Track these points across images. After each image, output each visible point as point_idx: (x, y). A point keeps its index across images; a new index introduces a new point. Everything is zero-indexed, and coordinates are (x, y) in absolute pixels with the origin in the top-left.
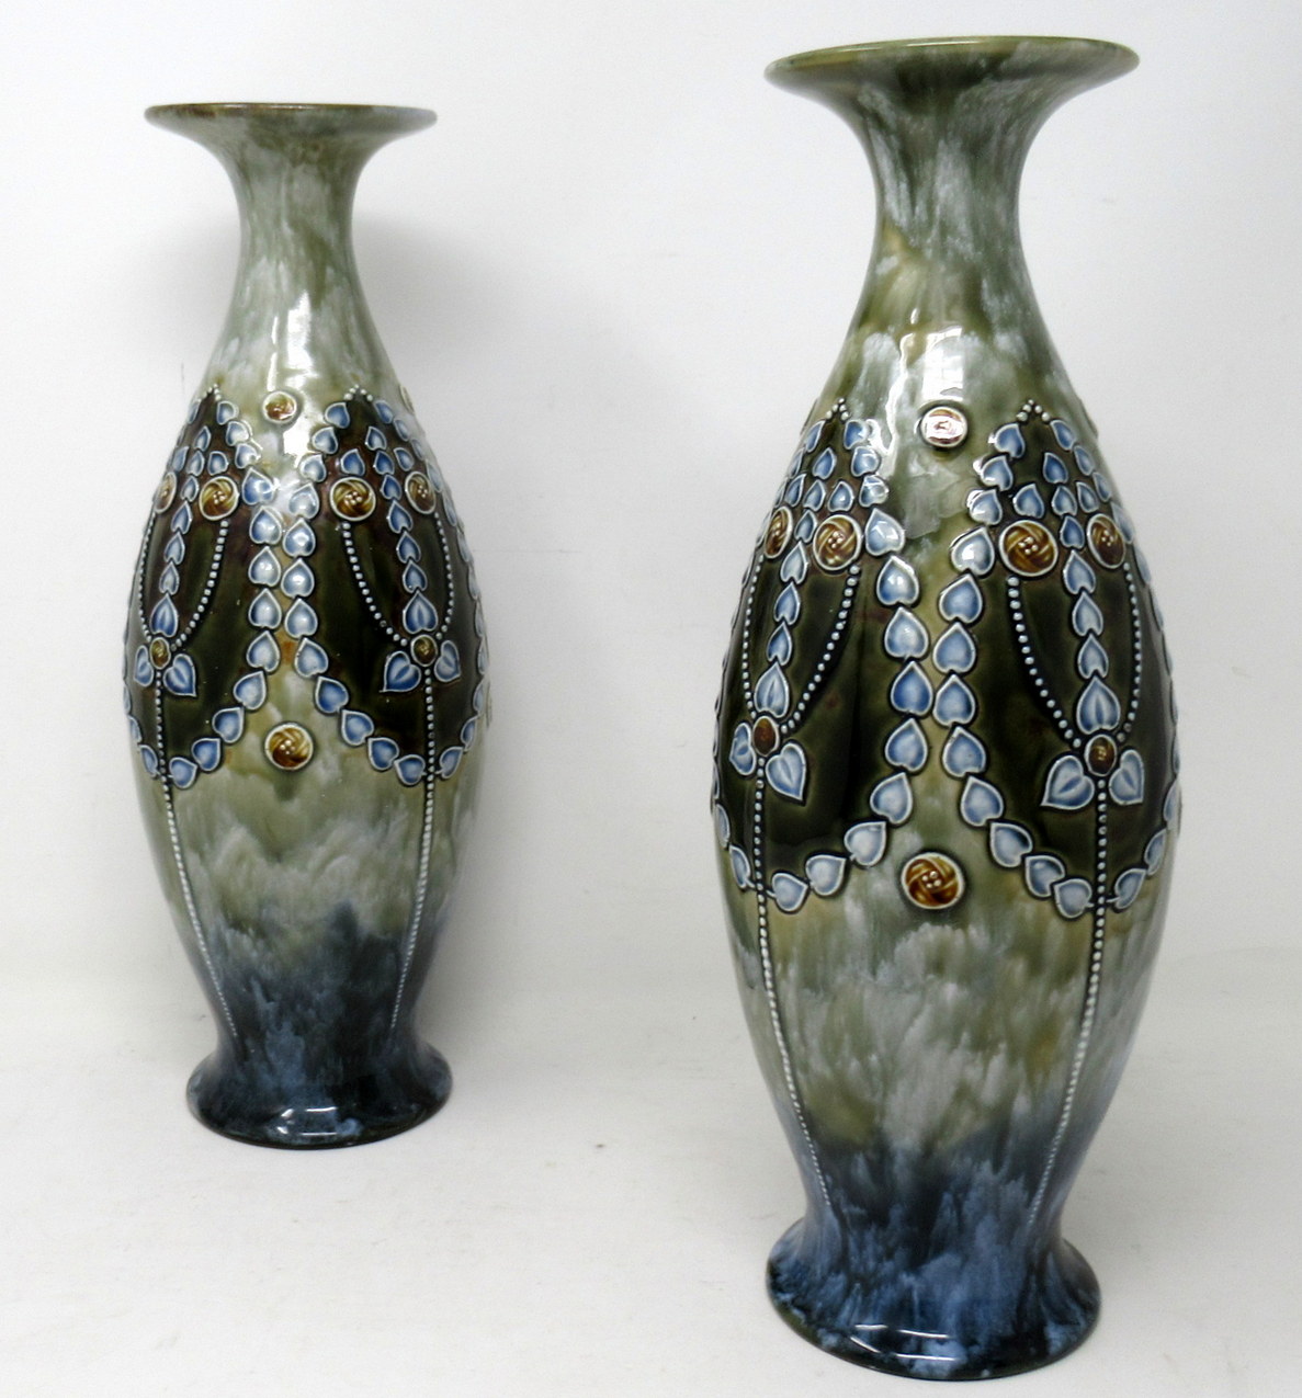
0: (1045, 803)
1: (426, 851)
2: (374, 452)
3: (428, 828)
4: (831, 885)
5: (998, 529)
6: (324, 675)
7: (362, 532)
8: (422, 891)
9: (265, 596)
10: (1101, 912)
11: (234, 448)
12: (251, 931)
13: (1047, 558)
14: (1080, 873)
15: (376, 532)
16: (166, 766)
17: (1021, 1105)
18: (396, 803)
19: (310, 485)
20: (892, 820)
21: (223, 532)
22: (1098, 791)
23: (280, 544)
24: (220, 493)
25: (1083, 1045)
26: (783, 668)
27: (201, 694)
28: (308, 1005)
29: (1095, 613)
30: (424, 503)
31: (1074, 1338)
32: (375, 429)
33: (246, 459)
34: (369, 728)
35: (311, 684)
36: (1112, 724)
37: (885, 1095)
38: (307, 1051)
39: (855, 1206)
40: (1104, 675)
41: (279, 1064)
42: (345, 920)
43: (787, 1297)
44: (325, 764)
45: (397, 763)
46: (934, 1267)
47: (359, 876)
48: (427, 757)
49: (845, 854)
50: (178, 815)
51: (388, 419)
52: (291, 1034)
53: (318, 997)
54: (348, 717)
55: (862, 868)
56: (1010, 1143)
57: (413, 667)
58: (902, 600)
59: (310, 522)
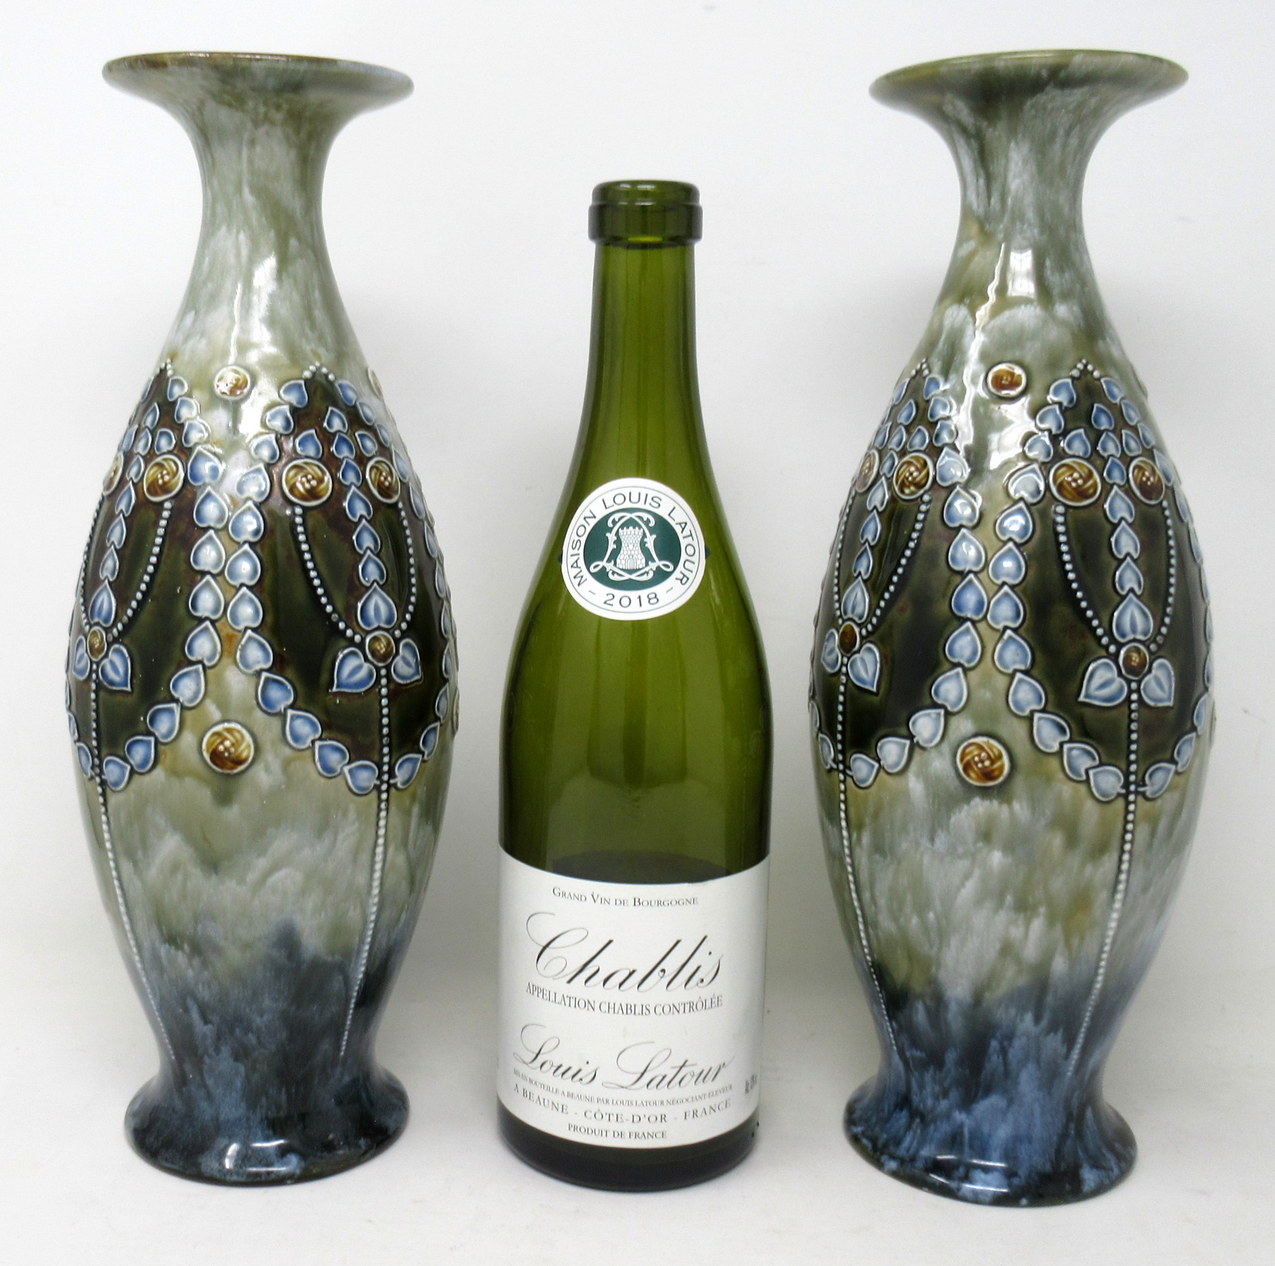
0: (1082, 698)
1: (378, 866)
2: (334, 434)
3: (381, 841)
4: (897, 764)
5: (1049, 465)
6: (269, 670)
7: (315, 519)
8: (374, 909)
9: (208, 583)
10: (1132, 798)
11: (182, 425)
12: (186, 946)
13: (1091, 491)
14: (1113, 762)
15: (332, 518)
16: (100, 766)
17: (1059, 965)
18: (345, 814)
19: (261, 466)
20: (949, 708)
21: (166, 514)
22: (1130, 692)
23: (226, 527)
24: (165, 472)
25: (1115, 915)
26: (865, 581)
27: (136, 690)
28: (247, 1030)
29: (1133, 539)
30: (385, 491)
31: (1107, 1182)
32: (335, 410)
33: (194, 437)
34: (316, 730)
35: (253, 680)
36: (1146, 635)
37: (940, 949)
38: (247, 1078)
39: (917, 1050)
40: (1139, 592)
41: (218, 1092)
42: (288, 940)
43: (858, 1130)
44: (267, 770)
45: (346, 770)
46: (983, 1106)
47: (303, 892)
48: (380, 765)
49: (911, 737)
50: (111, 819)
51: (351, 401)
52: (231, 1060)
53: (258, 1021)
54: (293, 718)
55: (923, 749)
56: (1049, 999)
57: (366, 666)
58: (964, 523)
59: (259, 506)
